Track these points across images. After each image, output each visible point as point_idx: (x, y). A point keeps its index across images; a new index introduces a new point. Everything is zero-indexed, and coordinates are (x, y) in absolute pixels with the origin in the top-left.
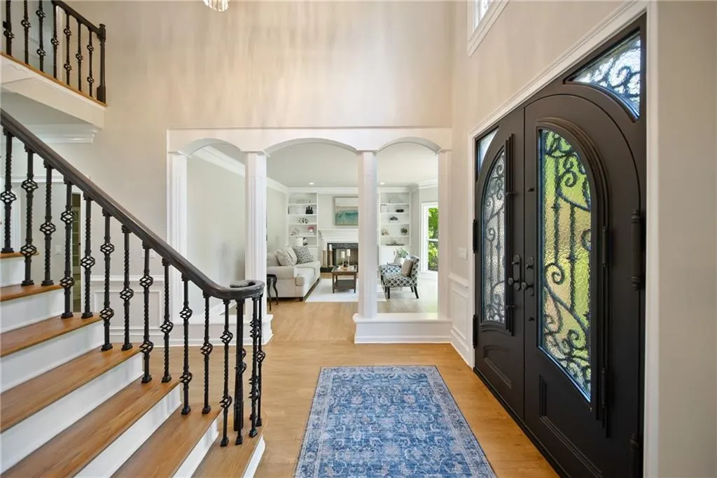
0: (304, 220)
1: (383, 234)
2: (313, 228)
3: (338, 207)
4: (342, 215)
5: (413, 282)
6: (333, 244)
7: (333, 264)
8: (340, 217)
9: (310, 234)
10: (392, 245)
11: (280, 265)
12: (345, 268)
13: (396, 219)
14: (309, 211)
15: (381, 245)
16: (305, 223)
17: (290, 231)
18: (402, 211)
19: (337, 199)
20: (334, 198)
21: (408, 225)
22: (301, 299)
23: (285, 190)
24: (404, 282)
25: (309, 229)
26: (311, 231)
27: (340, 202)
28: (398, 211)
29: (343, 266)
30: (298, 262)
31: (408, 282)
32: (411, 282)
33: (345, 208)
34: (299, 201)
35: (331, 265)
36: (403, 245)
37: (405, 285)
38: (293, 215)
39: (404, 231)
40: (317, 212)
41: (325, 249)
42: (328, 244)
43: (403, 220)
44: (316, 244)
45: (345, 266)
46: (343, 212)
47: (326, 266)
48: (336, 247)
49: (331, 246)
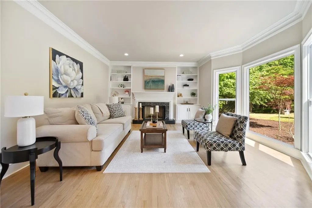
0: (122, 86)
1: (178, 96)
2: (128, 91)
3: (146, 76)
4: (149, 81)
5: (240, 145)
6: (143, 103)
7: (142, 118)
8: (148, 83)
9: (126, 95)
10: (185, 104)
11: (77, 123)
12: (154, 124)
13: (188, 86)
14: (126, 79)
15: (177, 104)
16: (122, 88)
17: (112, 93)
18: (192, 80)
19: (145, 70)
20: (144, 70)
21: (196, 90)
22: (99, 169)
23: (108, 62)
24: (229, 145)
25: (126, 92)
26: (127, 93)
27: (148, 73)
28: (189, 80)
29: (151, 122)
30: (111, 117)
31: (234, 145)
32: (237, 145)
33: (152, 76)
34: (118, 72)
35: (141, 119)
36: (193, 104)
37: (230, 149)
38: (114, 81)
39: (193, 94)
40: (131, 80)
41: (137, 106)
42: (139, 103)
43: (193, 86)
44: (130, 103)
45: (154, 122)
46: (150, 79)
47: (137, 119)
48: (145, 105)
49: (141, 104)
